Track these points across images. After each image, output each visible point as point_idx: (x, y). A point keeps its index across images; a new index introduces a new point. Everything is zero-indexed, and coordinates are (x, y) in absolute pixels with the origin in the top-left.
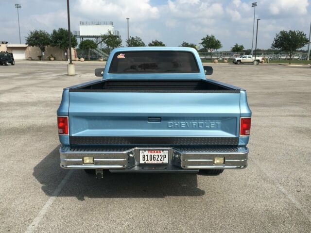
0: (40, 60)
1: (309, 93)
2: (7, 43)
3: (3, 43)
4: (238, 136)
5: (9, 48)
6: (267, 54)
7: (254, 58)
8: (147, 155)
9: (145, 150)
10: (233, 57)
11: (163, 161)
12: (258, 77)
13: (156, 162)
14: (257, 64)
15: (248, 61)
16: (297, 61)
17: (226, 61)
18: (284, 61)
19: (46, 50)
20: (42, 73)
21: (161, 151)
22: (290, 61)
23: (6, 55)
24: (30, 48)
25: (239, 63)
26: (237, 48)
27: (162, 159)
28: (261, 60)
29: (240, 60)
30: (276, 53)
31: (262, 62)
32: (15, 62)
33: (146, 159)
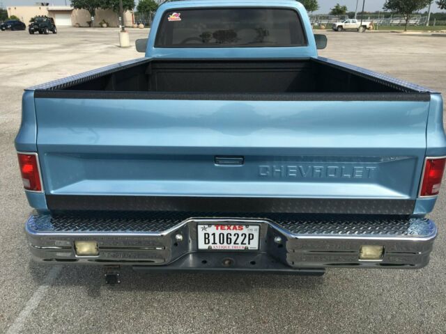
0: (90, 27)
1: (443, 72)
2: (47, 4)
3: (43, 4)
4: (414, 198)
5: (51, 11)
6: (376, 18)
7: (360, 23)
8: (214, 234)
9: (210, 225)
10: (332, 21)
11: (247, 245)
12: (369, 48)
13: (231, 247)
14: (363, 31)
15: (352, 27)
16: (413, 27)
17: (323, 27)
18: (398, 26)
19: (96, 13)
20: (89, 45)
21: (244, 227)
22: (405, 26)
23: (45, 20)
24: (76, 12)
25: (340, 29)
26: (337, 10)
27: (246, 241)
28: (368, 26)
29: (341, 26)
30: (387, 16)
31: (369, 29)
32: (57, 30)
33: (212, 241)
